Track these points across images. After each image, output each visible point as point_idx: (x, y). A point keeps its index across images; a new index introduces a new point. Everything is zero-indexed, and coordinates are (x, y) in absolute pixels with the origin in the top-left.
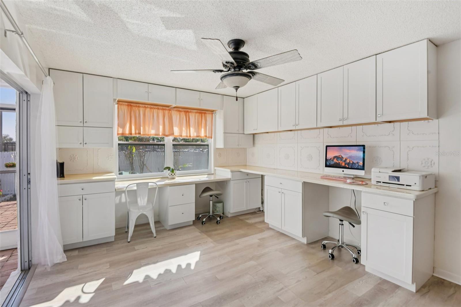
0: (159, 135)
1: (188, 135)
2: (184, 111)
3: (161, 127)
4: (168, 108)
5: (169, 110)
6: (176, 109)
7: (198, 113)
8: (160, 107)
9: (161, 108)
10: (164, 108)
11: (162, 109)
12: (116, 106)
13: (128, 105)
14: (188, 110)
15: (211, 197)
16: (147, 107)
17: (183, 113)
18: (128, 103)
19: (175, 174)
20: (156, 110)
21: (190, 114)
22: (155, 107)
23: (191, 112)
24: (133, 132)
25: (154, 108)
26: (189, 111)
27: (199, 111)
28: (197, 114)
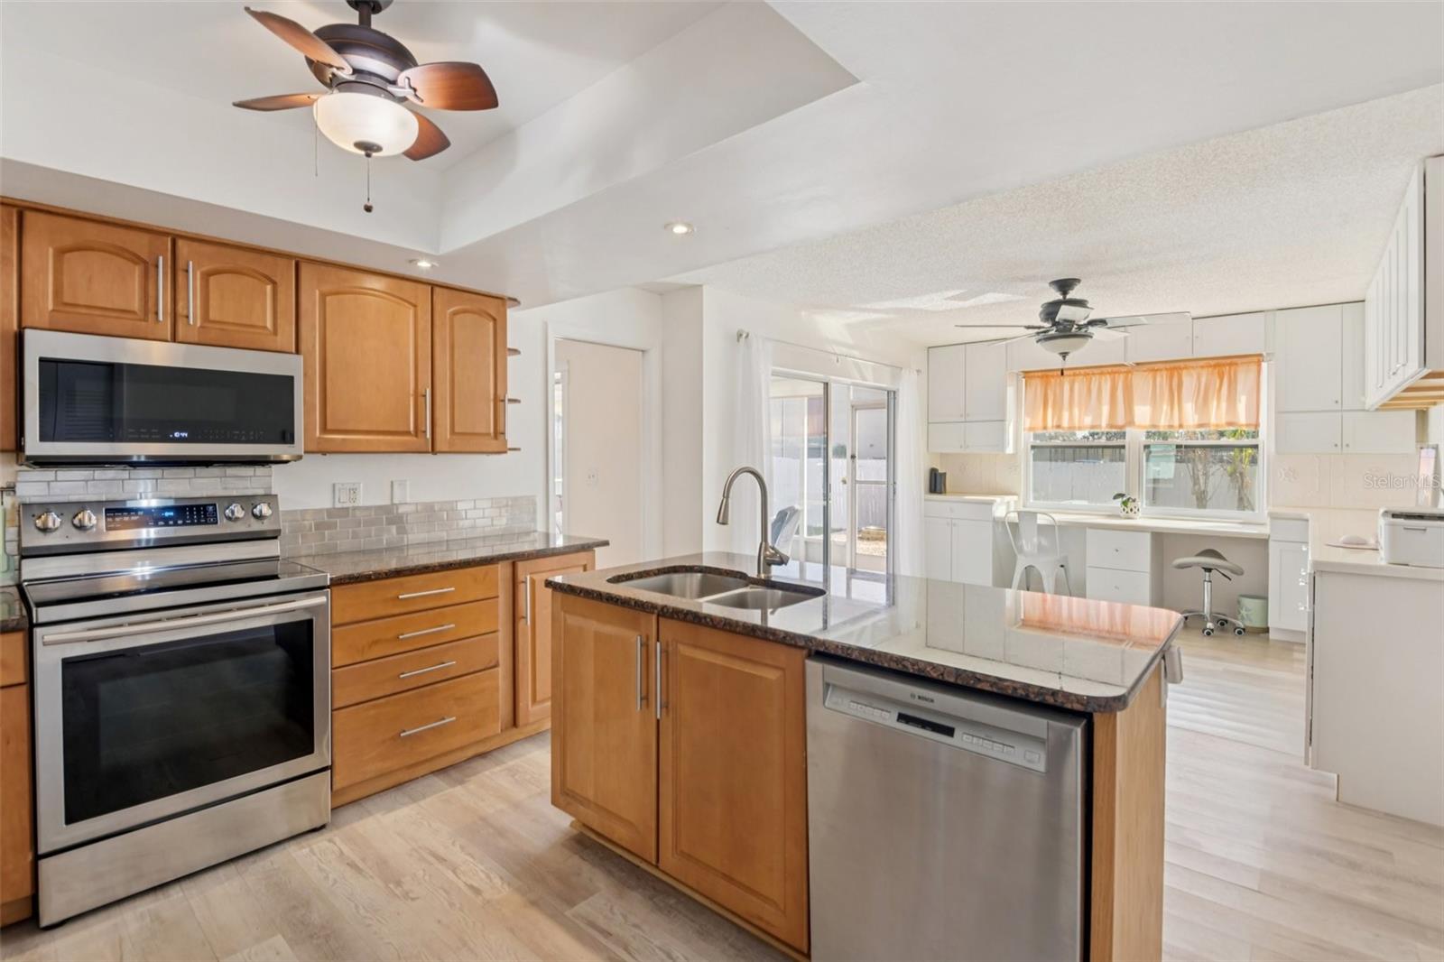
0: (1100, 426)
1: (1176, 423)
2: (1166, 369)
3: (1105, 409)
4: (1123, 369)
5: (1128, 372)
6: (1145, 368)
7: (1211, 366)
8: (1105, 370)
9: (1110, 370)
10: (1115, 369)
11: (1109, 373)
12: (1024, 380)
13: (1042, 377)
14: (1177, 364)
15: (1207, 574)
16: (1080, 374)
17: (1164, 373)
18: (1044, 373)
19: (1131, 510)
20: (1097, 376)
21: (1184, 373)
22: (1096, 371)
23: (1186, 368)
24: (1050, 423)
25: (1093, 374)
26: (1182, 365)
27: (1212, 362)
28: (1204, 373)
